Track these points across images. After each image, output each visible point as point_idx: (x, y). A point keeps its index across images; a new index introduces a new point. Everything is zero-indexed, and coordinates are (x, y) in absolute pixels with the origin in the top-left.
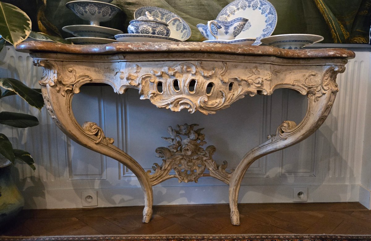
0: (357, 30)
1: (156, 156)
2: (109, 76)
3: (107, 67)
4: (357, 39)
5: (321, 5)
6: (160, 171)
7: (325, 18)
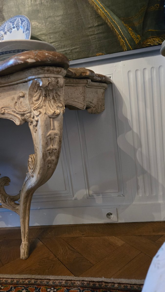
0: (150, 30)
4: (150, 41)
5: (101, 10)
7: (108, 24)
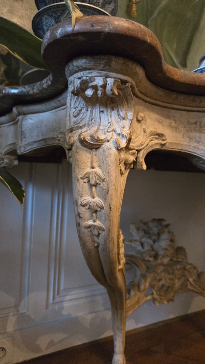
2: (198, 139)
3: (195, 120)
6: (139, 293)
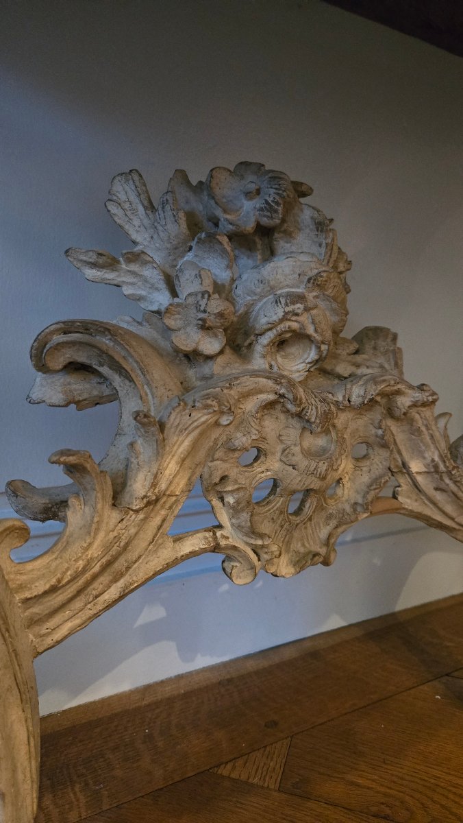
1: (35, 396)
6: (115, 515)
